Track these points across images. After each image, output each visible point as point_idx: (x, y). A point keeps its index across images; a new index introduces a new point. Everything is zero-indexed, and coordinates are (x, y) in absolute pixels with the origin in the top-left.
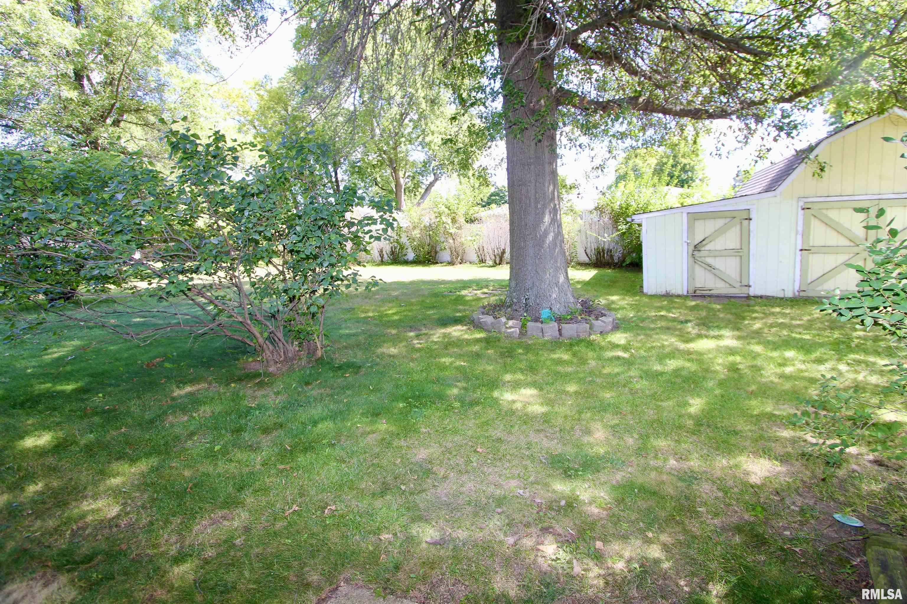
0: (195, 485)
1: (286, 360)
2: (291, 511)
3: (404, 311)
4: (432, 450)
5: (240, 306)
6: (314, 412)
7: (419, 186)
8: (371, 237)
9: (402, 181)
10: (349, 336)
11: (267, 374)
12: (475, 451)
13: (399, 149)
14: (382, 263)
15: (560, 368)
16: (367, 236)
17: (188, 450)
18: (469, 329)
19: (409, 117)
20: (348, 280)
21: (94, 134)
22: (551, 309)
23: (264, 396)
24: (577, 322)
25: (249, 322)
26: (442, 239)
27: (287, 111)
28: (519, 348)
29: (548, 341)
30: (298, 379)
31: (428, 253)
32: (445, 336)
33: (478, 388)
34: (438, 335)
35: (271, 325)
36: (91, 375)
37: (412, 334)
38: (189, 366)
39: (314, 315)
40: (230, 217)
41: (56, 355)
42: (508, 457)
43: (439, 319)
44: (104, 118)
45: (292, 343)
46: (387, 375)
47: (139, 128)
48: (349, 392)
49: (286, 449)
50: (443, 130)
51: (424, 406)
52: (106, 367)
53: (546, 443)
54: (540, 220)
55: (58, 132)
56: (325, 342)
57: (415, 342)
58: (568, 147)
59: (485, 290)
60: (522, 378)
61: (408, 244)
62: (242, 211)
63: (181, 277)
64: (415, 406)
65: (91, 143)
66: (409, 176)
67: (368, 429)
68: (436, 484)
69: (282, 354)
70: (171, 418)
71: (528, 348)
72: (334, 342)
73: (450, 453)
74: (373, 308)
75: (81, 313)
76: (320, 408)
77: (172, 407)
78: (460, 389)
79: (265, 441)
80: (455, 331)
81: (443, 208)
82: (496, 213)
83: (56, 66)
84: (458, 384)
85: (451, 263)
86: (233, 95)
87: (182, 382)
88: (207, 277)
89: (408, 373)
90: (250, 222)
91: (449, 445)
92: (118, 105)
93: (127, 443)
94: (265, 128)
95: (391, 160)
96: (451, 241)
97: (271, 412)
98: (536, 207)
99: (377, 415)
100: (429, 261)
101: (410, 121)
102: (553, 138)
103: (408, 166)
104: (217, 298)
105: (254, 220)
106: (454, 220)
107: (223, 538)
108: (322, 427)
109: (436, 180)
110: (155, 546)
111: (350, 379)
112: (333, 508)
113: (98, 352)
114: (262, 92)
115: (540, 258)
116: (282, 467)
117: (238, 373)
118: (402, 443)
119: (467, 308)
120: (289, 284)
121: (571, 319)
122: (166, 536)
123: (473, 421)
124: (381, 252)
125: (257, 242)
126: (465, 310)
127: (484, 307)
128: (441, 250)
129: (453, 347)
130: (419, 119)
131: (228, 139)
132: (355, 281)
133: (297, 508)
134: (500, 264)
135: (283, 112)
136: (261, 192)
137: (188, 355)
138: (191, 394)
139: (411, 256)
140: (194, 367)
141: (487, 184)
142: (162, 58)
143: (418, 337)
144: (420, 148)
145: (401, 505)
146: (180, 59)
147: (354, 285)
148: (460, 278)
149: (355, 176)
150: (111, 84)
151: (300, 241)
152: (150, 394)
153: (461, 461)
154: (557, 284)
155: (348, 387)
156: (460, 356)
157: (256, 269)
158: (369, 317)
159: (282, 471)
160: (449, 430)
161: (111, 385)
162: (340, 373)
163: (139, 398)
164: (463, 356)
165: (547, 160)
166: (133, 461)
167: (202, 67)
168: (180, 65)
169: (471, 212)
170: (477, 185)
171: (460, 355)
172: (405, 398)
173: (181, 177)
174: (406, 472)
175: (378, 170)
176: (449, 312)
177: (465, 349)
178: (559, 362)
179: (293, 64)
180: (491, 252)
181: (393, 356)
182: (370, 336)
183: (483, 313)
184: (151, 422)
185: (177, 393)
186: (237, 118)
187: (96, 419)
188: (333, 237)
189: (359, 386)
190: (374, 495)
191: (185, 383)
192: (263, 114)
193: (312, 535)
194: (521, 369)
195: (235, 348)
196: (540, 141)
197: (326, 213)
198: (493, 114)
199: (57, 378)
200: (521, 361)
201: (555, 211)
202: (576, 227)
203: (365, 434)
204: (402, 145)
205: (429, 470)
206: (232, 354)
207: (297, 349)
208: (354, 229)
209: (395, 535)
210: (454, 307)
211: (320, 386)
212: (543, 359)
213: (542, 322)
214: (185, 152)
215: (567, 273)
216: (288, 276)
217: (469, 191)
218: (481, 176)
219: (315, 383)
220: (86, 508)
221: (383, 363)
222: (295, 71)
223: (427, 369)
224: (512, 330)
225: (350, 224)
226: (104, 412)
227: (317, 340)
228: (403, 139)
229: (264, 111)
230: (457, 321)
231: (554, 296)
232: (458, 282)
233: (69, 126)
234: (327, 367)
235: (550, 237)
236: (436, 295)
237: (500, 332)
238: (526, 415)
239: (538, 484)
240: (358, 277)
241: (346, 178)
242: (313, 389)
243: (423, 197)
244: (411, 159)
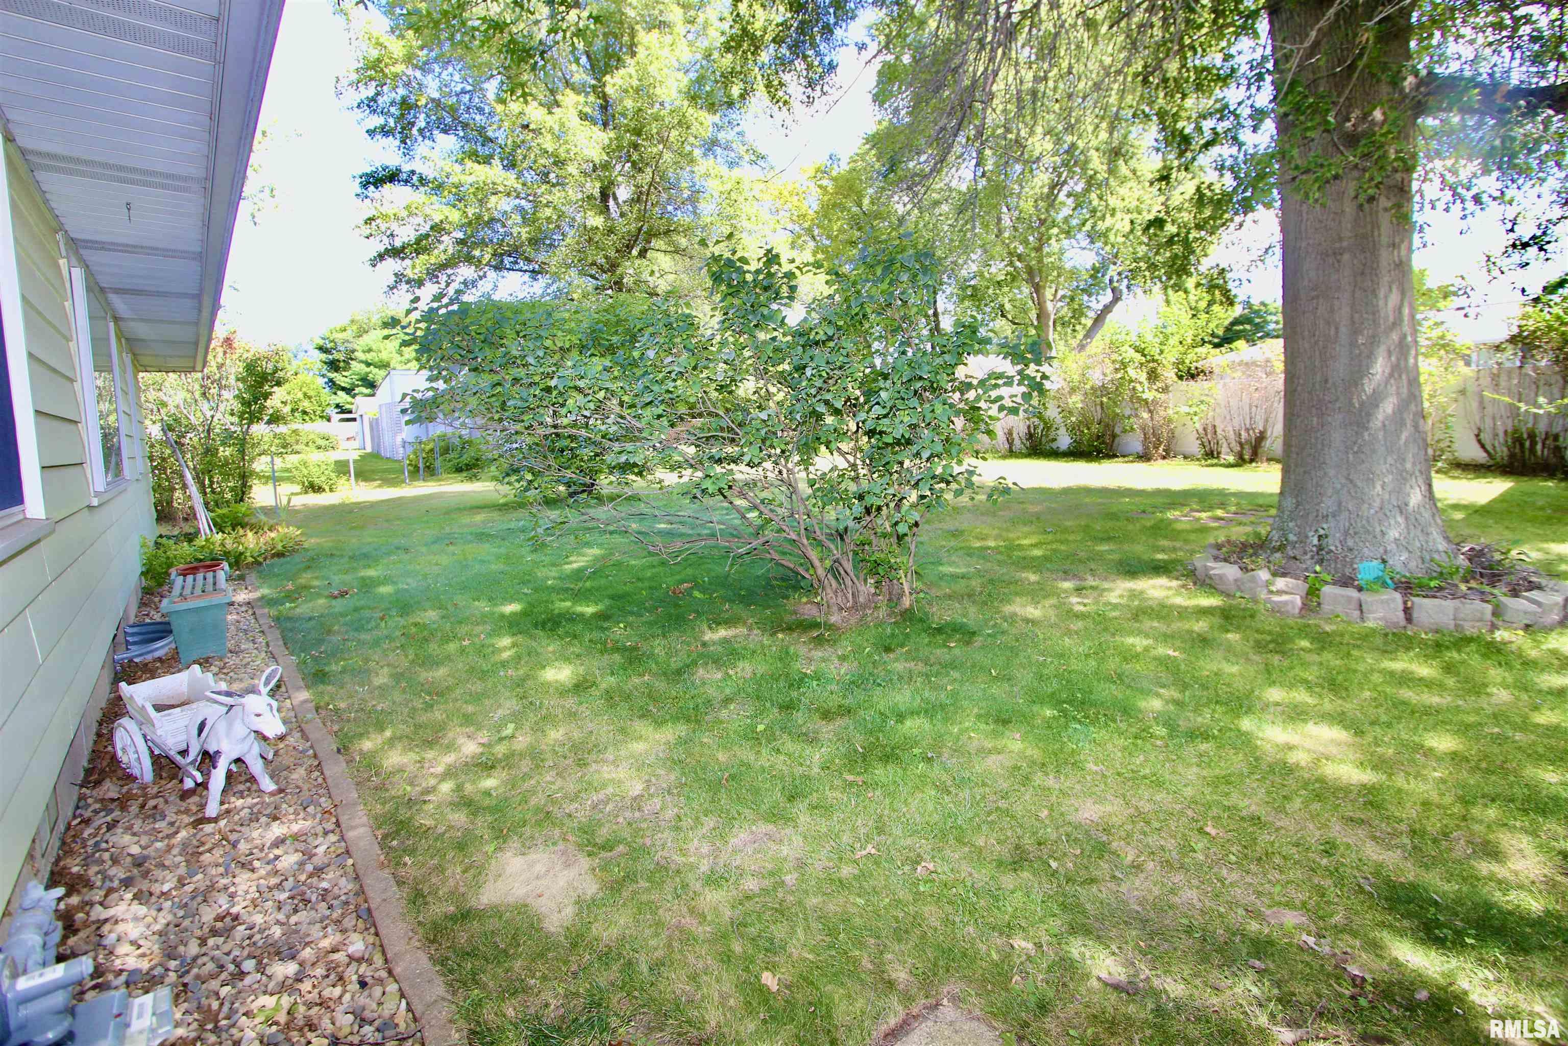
0: (733, 777)
1: (856, 607)
2: (864, 853)
3: (1052, 542)
4: (1109, 808)
5: (792, 515)
6: (899, 698)
7: (1082, 314)
8: (1001, 408)
9: (1050, 306)
10: (955, 577)
11: (830, 627)
12: (1201, 831)
13: (1046, 250)
14: (1012, 453)
15: (1406, 694)
16: (995, 407)
17: (722, 722)
18: (1183, 586)
19: (1066, 189)
20: (958, 483)
21: (619, 271)
22: (1384, 561)
23: (824, 660)
24: (1454, 597)
25: (805, 541)
26: (1127, 412)
27: (860, 205)
28: (1300, 638)
29: (1374, 631)
30: (872, 640)
31: (1098, 437)
32: (1133, 594)
33: (1206, 705)
34: (1118, 592)
35: (835, 550)
36: (612, 597)
37: (1067, 585)
38: (725, 599)
39: (900, 538)
40: (783, 379)
41: (575, 566)
42: (1277, 860)
43: (1120, 563)
44: (629, 247)
45: (865, 580)
46: (1022, 654)
47: (668, 258)
48: (955, 674)
49: (856, 751)
50: (1135, 203)
51: (1092, 723)
52: (627, 588)
53: (1373, 852)
54: (1359, 369)
55: (582, 273)
56: (918, 585)
57: (1074, 600)
58: (1440, 206)
59: (1220, 513)
60: (1310, 700)
61: (1059, 419)
62: (801, 369)
63: (718, 469)
64: (1074, 718)
65: (616, 283)
66: (1064, 297)
67: (989, 745)
68: (1117, 874)
69: (850, 596)
70: (701, 671)
71: (1323, 641)
72: (931, 585)
73: (1148, 823)
74: (996, 532)
75: (602, 512)
76: (908, 694)
77: (702, 656)
78: (1167, 702)
79: (827, 730)
80: (1154, 587)
81: (1131, 354)
82: (1246, 359)
83: (582, 186)
84: (1162, 691)
85: (1145, 457)
86: (786, 193)
87: (718, 622)
88: (748, 469)
89: (1062, 656)
90: (813, 386)
91: (1147, 807)
92: (645, 229)
93: (650, 696)
94: (829, 237)
95: (1030, 271)
96: (1146, 415)
97: (834, 687)
98: (1353, 344)
99: (1005, 722)
100: (1099, 452)
101: (1069, 195)
102: (1402, 191)
103: (1062, 279)
104: (763, 502)
105: (819, 383)
106: (1153, 376)
107: (769, 866)
108: (911, 725)
109: (1116, 299)
110: (683, 852)
111: (957, 651)
112: (931, 866)
113: (618, 564)
114: (825, 182)
115: (1360, 451)
116: (850, 778)
117: (788, 618)
118: (1051, 782)
119: (1178, 544)
120: (865, 484)
121: (1440, 589)
122: (696, 841)
123: (1195, 769)
124: (1010, 433)
125: (819, 417)
126: (1174, 549)
127: (1219, 547)
128: (1124, 431)
129: (1152, 619)
130: (1087, 190)
131: (783, 260)
132: (970, 484)
133: (873, 851)
134: (1251, 461)
135: (855, 209)
136: (830, 339)
137: (722, 582)
138: (725, 641)
139: (1064, 441)
140: (731, 601)
141: (1230, 301)
142: (697, 153)
143: (1079, 590)
144: (1085, 243)
145: (1050, 897)
146: (719, 151)
147: (968, 492)
148: (1162, 486)
149: (967, 303)
150: (638, 200)
151: (885, 416)
152: (677, 633)
153: (1171, 844)
154: (1402, 508)
155: (952, 665)
156: (1166, 638)
157: (816, 459)
158: (989, 548)
159: (851, 784)
160: (1145, 777)
161: (632, 613)
162: (940, 639)
163: (664, 636)
164: (1173, 637)
165: (1384, 240)
166: (659, 723)
167: (747, 158)
168: (719, 159)
169: (1191, 356)
170: (1203, 305)
171: (1166, 636)
172: (1055, 700)
173: (723, 322)
174: (1060, 838)
175: (1006, 289)
176: (1140, 549)
177: (1176, 626)
178: (1405, 679)
179: (872, 129)
180: (1231, 435)
181: (1033, 622)
182: (991, 581)
183: (1216, 558)
184: (679, 672)
185: (709, 636)
186: (790, 226)
187: (617, 657)
188: (939, 409)
189: (974, 666)
190: (1000, 864)
191: (718, 624)
192: (825, 216)
193: (897, 903)
194: (1305, 682)
195: (782, 579)
196: (1371, 199)
197: (927, 368)
198: (1250, 159)
199: (579, 596)
200: (1305, 665)
201: (1403, 349)
202: (1453, 381)
203: (983, 752)
204: (1053, 241)
205: (1104, 844)
206: (780, 587)
207: (873, 590)
208: (971, 395)
209: (1039, 946)
210: (1151, 541)
211: (911, 656)
212: (1361, 667)
213: (1360, 589)
214: (729, 286)
215: (1430, 486)
216: (862, 472)
217: (1185, 317)
218: (1217, 286)
219: (900, 651)
220: (607, 776)
221: (1014, 631)
222: (874, 141)
223: (1100, 653)
224: (1285, 598)
225: (965, 387)
226: (625, 649)
227: (903, 580)
228: (1055, 231)
229: (827, 210)
230: (1159, 569)
231: (1393, 534)
232: (1158, 493)
233: (594, 264)
234: (920, 626)
235: (1388, 407)
236: (1114, 516)
237: (1255, 601)
238: (1321, 780)
239: (1354, 934)
240: (975, 478)
241: (951, 307)
242: (896, 660)
243: (1090, 334)
244: (1068, 266)
